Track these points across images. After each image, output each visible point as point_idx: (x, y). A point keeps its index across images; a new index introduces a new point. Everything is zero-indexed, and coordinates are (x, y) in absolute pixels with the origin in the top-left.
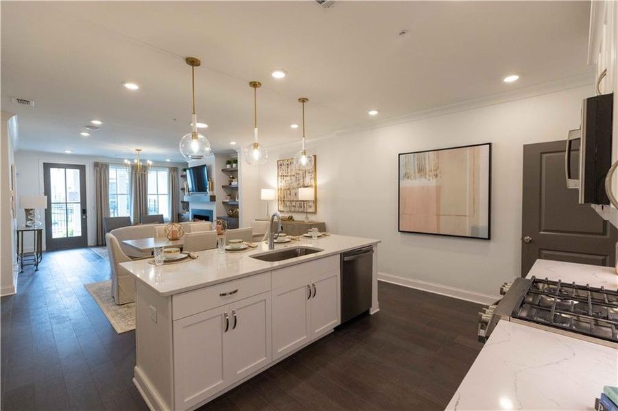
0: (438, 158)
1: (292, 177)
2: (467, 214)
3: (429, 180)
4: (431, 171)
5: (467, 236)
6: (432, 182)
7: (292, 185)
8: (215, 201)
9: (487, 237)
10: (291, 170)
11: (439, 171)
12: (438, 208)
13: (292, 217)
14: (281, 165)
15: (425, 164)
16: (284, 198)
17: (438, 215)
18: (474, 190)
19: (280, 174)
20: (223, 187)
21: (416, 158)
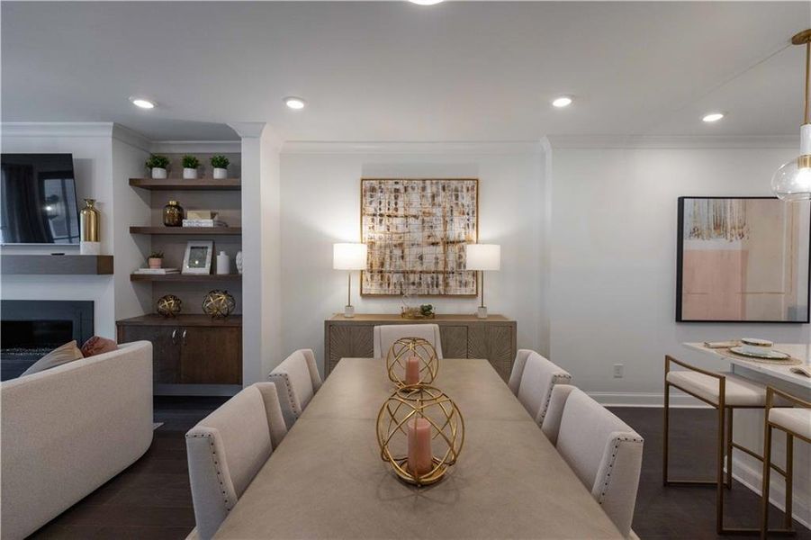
0: (745, 210)
1: (411, 220)
2: (783, 291)
3: (731, 241)
4: (735, 228)
5: (783, 320)
6: (737, 245)
7: (407, 236)
8: (111, 272)
9: (806, 320)
10: (409, 204)
11: (745, 228)
12: (743, 285)
13: (430, 308)
14: (373, 190)
15: (726, 218)
16: (382, 264)
17: (743, 293)
18: (792, 257)
19: (371, 210)
20: (134, 230)
21: (711, 206)
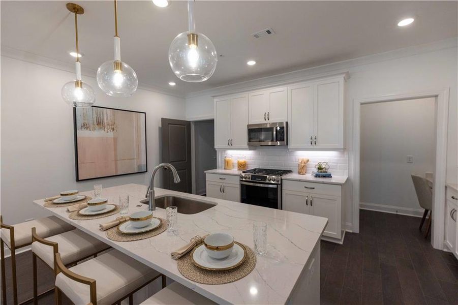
0: (114, 116)
2: (135, 158)
3: (108, 132)
4: (109, 125)
5: (136, 172)
6: (111, 134)
9: (145, 171)
11: (115, 125)
12: (116, 155)
15: (103, 119)
17: (116, 160)
18: (138, 141)
21: (94, 111)
